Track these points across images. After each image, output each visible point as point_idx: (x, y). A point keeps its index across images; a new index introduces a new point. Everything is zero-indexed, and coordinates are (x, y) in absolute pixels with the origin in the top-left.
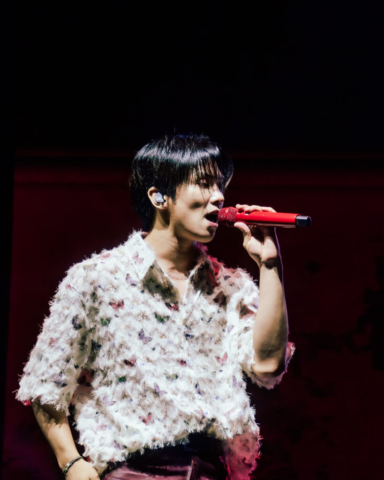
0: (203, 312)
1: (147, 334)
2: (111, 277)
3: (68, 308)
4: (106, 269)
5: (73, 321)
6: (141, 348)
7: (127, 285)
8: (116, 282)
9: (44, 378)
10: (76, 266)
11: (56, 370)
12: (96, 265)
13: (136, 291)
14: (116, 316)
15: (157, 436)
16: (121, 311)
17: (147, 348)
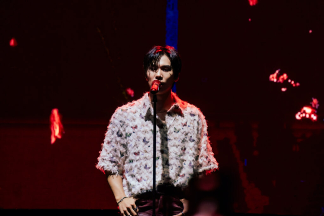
0: (175, 128)
1: (147, 140)
2: (133, 115)
3: (114, 128)
4: (131, 112)
5: (117, 133)
6: (143, 146)
7: (140, 118)
8: (135, 117)
9: (104, 158)
10: (119, 108)
11: (111, 155)
12: (127, 110)
13: (143, 120)
14: (134, 132)
15: (143, 187)
16: (136, 130)
17: (146, 146)
